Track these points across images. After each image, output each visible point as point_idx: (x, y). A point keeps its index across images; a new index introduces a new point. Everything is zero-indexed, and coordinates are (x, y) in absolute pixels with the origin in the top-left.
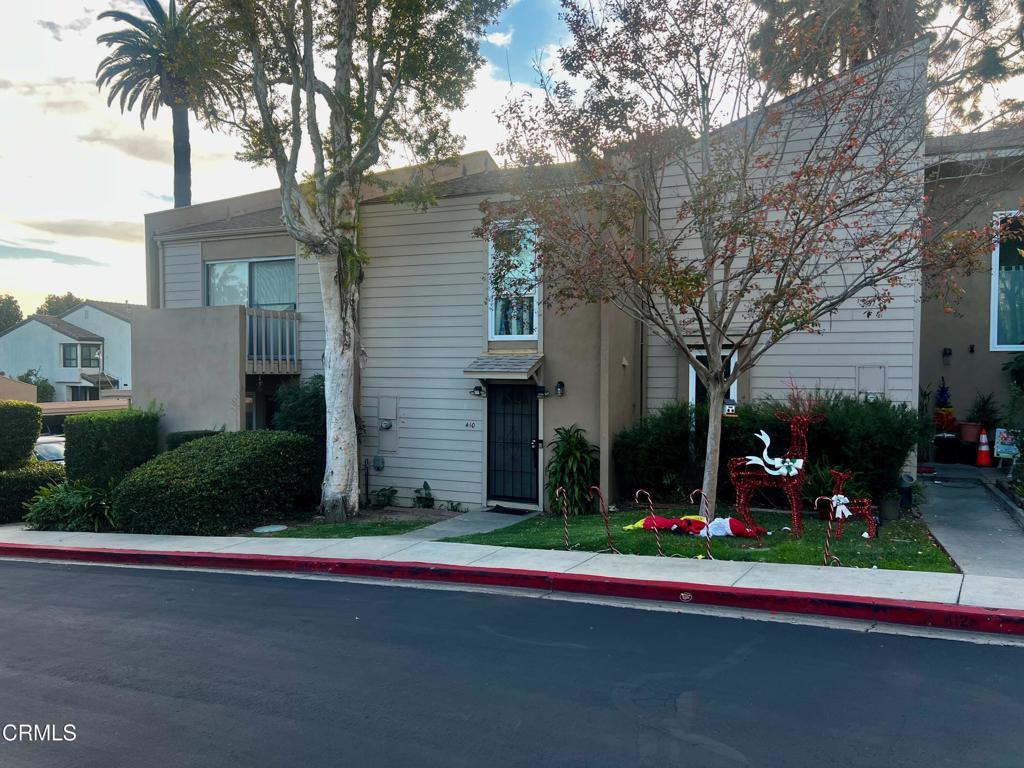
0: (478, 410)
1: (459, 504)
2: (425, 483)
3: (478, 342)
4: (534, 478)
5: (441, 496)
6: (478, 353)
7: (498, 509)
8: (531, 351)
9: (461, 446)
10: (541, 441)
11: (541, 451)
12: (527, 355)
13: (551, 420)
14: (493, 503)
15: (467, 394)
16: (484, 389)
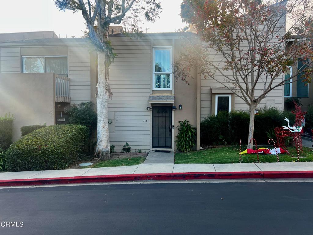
0: (149, 116)
1: (141, 150)
2: (127, 143)
3: (148, 90)
4: (170, 139)
5: (134, 148)
6: (148, 95)
7: (157, 151)
8: (169, 94)
9: (142, 129)
10: (173, 126)
11: (173, 130)
12: (168, 95)
13: (177, 118)
14: (155, 149)
15: (144, 110)
16: (151, 108)
